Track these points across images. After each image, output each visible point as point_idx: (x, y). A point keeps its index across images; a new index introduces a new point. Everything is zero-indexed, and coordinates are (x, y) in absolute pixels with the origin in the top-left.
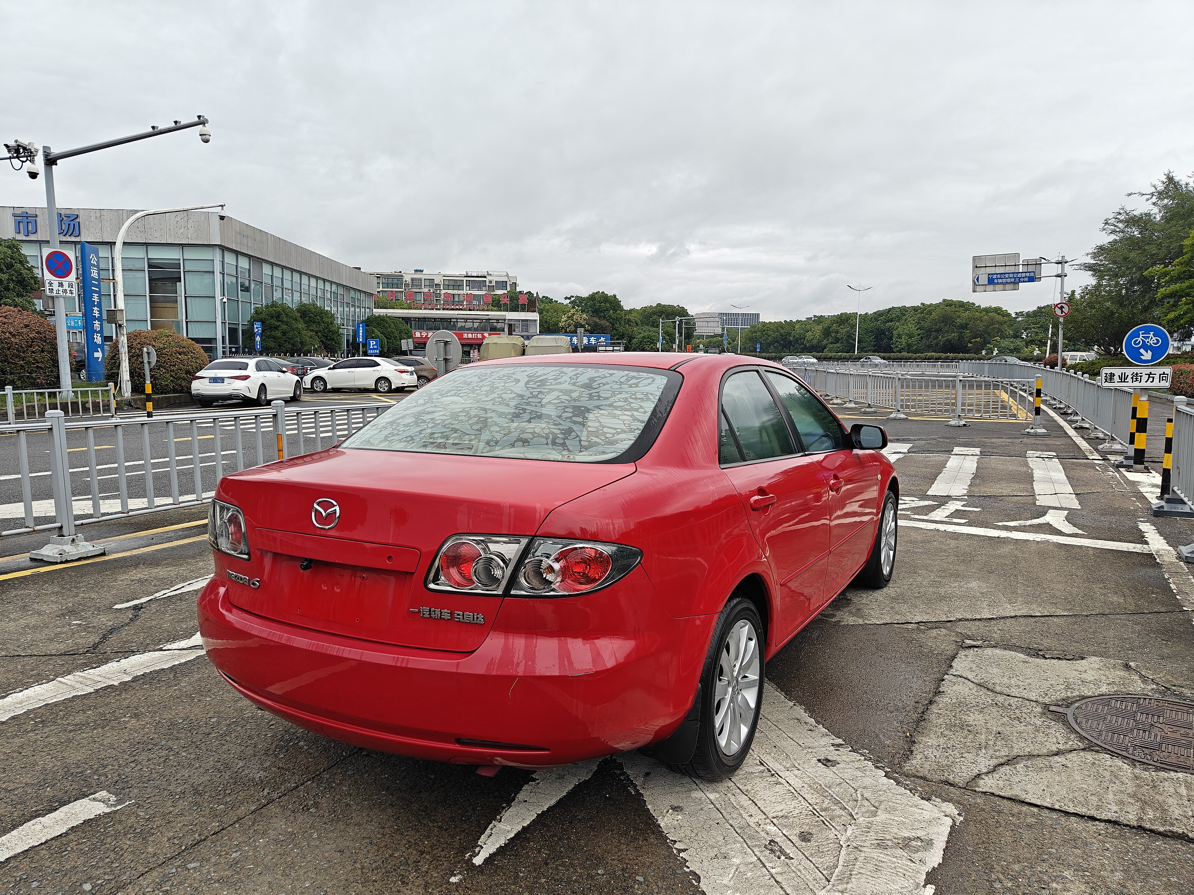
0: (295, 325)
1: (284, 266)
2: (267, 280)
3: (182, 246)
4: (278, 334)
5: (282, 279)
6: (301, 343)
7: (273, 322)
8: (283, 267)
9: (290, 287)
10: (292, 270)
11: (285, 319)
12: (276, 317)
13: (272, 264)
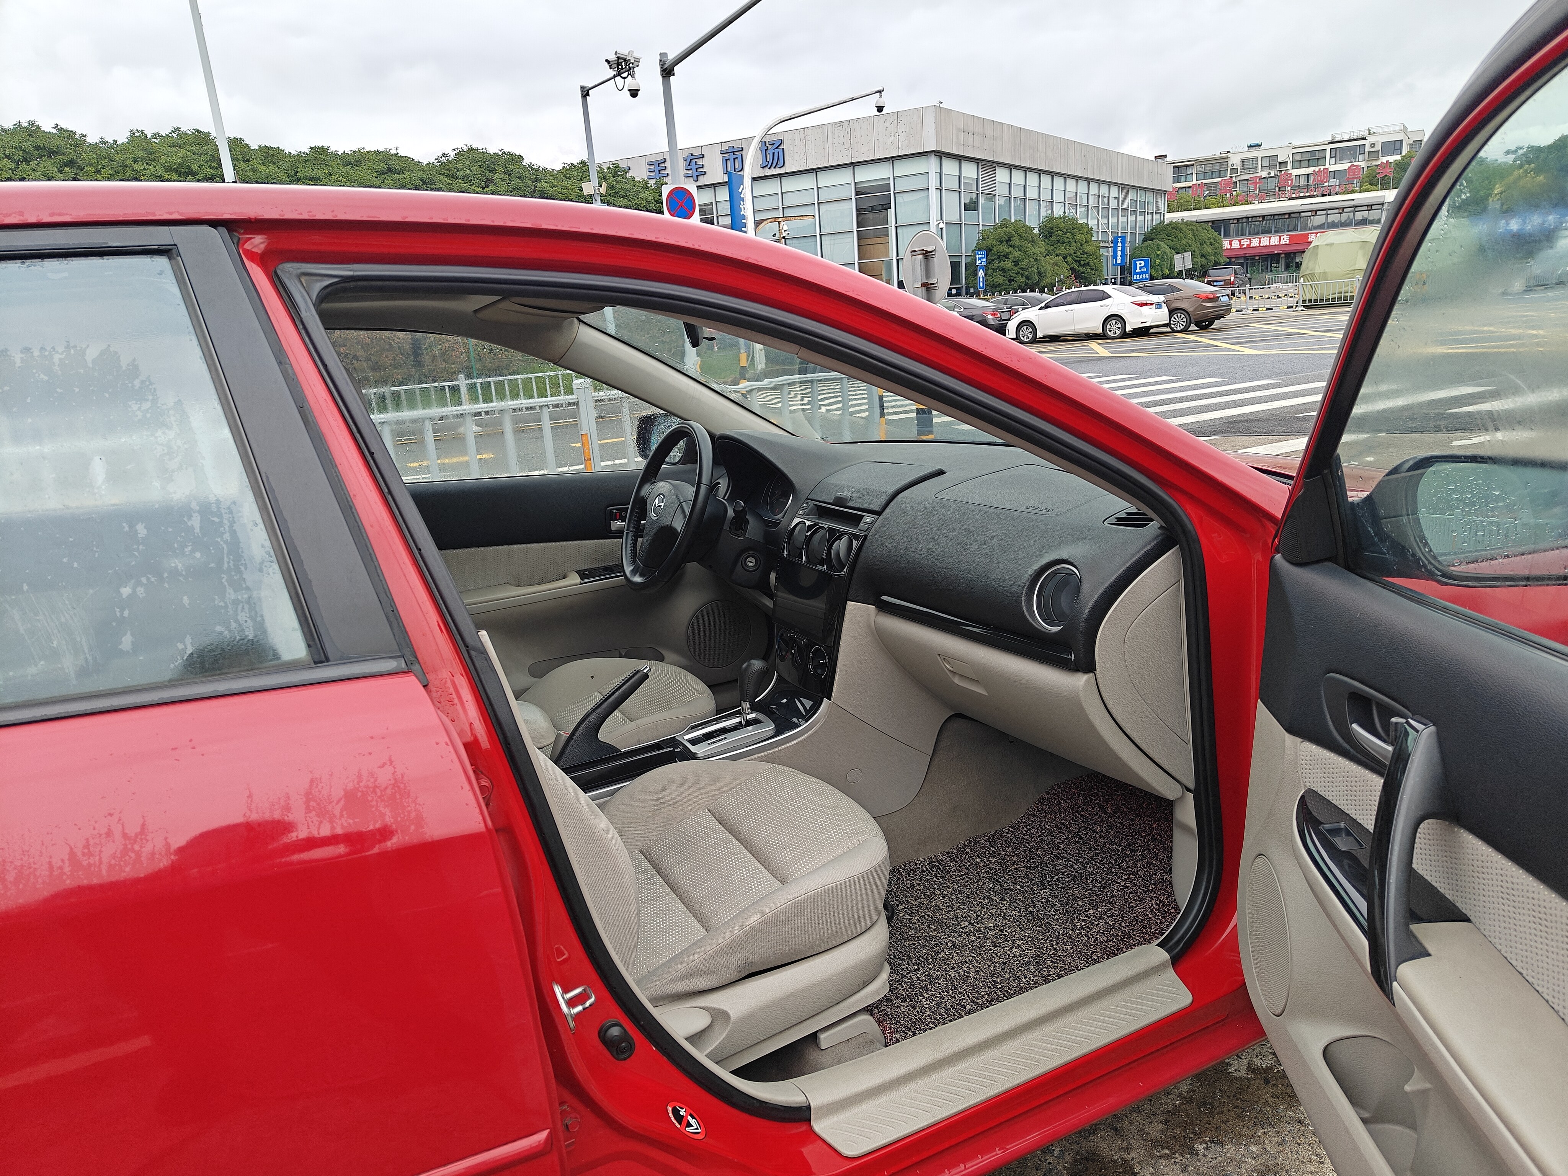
0: (1031, 249)
1: (1028, 168)
2: (1001, 190)
3: (892, 159)
4: (1008, 264)
5: (1025, 186)
6: (1039, 273)
7: (1004, 248)
8: (1026, 170)
9: (1036, 197)
10: (1040, 172)
11: (1018, 243)
12: (1007, 241)
13: (1010, 167)
